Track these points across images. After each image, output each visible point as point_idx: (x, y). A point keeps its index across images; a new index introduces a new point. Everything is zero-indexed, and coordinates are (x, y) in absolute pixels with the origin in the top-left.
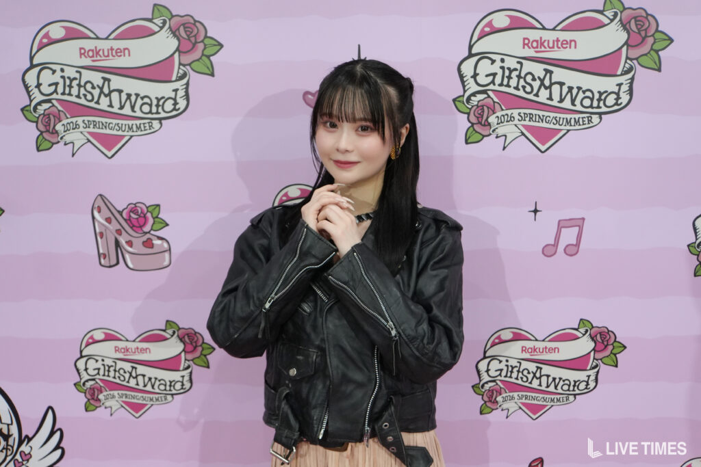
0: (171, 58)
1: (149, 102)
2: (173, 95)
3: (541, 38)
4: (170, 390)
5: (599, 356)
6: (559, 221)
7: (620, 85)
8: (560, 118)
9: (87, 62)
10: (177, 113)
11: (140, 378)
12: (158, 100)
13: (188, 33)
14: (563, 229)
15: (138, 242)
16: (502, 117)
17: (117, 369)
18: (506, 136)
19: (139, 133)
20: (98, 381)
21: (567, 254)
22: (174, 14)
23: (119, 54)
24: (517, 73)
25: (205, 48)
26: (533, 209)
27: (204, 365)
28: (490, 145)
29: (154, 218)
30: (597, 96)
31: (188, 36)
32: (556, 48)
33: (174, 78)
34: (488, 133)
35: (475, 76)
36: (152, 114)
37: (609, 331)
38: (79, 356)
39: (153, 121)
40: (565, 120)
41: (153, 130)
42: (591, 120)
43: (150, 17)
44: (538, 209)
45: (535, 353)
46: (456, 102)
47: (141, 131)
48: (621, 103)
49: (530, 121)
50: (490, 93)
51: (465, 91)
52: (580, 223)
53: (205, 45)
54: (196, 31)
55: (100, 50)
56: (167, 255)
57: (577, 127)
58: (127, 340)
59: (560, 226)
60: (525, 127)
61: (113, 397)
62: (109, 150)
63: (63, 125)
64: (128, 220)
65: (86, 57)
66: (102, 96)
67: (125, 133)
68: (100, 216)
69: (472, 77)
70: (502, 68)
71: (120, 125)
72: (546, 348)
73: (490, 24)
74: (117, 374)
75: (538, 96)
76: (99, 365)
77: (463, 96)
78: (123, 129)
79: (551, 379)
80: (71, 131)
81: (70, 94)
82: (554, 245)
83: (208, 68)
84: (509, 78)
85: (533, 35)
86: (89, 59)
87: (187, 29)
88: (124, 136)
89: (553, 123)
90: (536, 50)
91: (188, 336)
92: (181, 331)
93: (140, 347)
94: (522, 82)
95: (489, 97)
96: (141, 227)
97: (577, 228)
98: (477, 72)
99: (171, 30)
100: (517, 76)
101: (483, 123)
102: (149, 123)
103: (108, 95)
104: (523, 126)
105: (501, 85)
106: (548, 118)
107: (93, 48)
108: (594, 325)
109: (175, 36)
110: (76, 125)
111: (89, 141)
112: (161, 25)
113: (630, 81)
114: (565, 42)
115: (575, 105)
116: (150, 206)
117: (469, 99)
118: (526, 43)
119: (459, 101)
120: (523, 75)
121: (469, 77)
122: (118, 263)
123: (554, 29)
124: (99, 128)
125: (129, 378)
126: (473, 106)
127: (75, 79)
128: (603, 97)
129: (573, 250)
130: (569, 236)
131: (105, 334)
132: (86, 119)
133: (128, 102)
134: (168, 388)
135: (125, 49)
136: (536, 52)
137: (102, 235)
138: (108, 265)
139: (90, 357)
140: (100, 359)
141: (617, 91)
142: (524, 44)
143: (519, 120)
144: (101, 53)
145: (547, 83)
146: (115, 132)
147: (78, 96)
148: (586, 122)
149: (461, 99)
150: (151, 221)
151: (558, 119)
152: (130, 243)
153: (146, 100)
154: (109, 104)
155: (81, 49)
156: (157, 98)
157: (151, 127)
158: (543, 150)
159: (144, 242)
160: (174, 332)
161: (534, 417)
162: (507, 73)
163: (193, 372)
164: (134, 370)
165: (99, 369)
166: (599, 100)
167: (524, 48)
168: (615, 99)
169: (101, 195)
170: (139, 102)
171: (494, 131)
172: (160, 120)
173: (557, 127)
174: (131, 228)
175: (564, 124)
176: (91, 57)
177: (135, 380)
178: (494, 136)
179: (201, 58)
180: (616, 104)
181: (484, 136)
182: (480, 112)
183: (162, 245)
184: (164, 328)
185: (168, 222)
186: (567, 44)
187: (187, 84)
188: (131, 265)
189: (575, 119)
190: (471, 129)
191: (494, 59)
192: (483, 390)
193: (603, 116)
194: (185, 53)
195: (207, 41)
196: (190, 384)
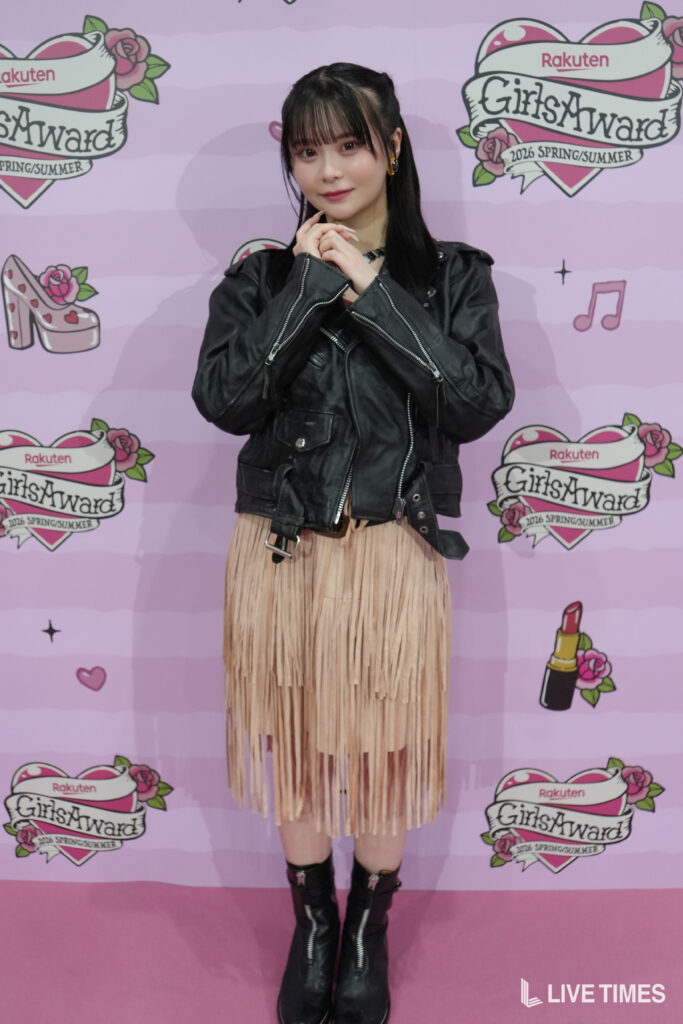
0: (105, 82)
1: (77, 137)
2: (106, 128)
3: (564, 54)
4: (96, 513)
5: (650, 462)
6: (594, 285)
7: (664, 111)
8: (591, 153)
9: (2, 87)
10: (111, 150)
11: (57, 497)
12: (89, 134)
13: (127, 51)
14: (599, 295)
15: (59, 316)
16: (519, 152)
17: (28, 485)
18: (524, 176)
19: (64, 176)
20: (2, 501)
21: (605, 328)
22: (110, 27)
23: (41, 78)
24: (535, 97)
25: (148, 69)
26: (560, 269)
27: (140, 477)
28: (504, 188)
29: (79, 285)
30: (636, 125)
31: (127, 54)
32: (583, 66)
33: (108, 107)
34: (502, 173)
35: (483, 101)
36: (81, 151)
37: (661, 429)
39: (81, 161)
40: (597, 156)
41: (81, 172)
42: (629, 156)
43: (81, 31)
44: (567, 269)
45: (569, 459)
46: (461, 134)
47: (66, 173)
48: (667, 134)
49: (553, 157)
50: (503, 122)
51: (471, 120)
52: (620, 286)
53: (148, 65)
54: (136, 48)
55: (17, 73)
56: (95, 332)
57: (613, 165)
58: (42, 446)
59: (596, 291)
60: (548, 164)
61: (22, 522)
62: (26, 198)
64: (47, 288)
66: (19, 130)
67: (46, 176)
68: (12, 283)
69: (480, 102)
70: (517, 91)
71: (40, 167)
72: (582, 452)
73: (500, 37)
74: (28, 492)
75: (563, 126)
76: (5, 479)
77: (469, 126)
78: (44, 171)
79: (589, 494)
82: (588, 316)
83: (151, 93)
84: (526, 103)
85: (554, 49)
86: (4, 85)
87: (125, 46)
88: (45, 180)
89: (583, 160)
90: (559, 68)
91: (120, 440)
92: (111, 433)
93: (58, 454)
94: (542, 108)
95: (501, 126)
96: (63, 296)
97: (617, 294)
98: (486, 96)
99: (106, 47)
100: (536, 101)
101: (495, 159)
102: (76, 163)
103: (26, 129)
104: (547, 164)
105: (516, 112)
106: (576, 154)
107: (9, 70)
108: (643, 421)
109: (111, 54)
112: (94, 41)
113: (676, 106)
114: (594, 59)
115: (609, 137)
116: (75, 269)
117: (476, 130)
118: (546, 60)
120: (543, 99)
121: (476, 102)
122: (32, 343)
123: (580, 43)
124: (14, 170)
125: (43, 497)
126: (481, 139)
128: (644, 127)
129: (612, 322)
130: (607, 304)
131: (12, 437)
133: (51, 136)
134: (93, 509)
135: (48, 71)
136: (559, 71)
137: (13, 307)
138: (20, 346)
140: (5, 471)
141: (661, 119)
142: (544, 61)
143: (539, 156)
144: (19, 76)
145: (573, 109)
146: (33, 176)
148: (624, 158)
149: (466, 130)
150: (76, 288)
151: (588, 154)
152: (48, 318)
153: (74, 134)
154: (26, 140)
156: (86, 132)
157: (78, 168)
158: (571, 194)
159: (66, 316)
160: (102, 435)
161: (569, 546)
162: (523, 97)
163: (126, 486)
164: (49, 486)
165: (4, 486)
166: (639, 130)
167: (543, 65)
168: (659, 129)
169: (13, 256)
170: (65, 137)
171: (508, 170)
172: (91, 159)
173: (588, 164)
174: (51, 297)
175: (596, 160)
176: (5, 82)
177: (50, 499)
178: (508, 176)
179: (142, 82)
180: (661, 135)
181: (496, 176)
182: (490, 146)
183: (89, 319)
184: (89, 429)
185: (97, 289)
186: (597, 60)
187: (125, 114)
188: (48, 346)
189: (610, 154)
190: (480, 167)
191: (507, 79)
192: (502, 510)
193: (645, 151)
194: (123, 75)
195: (151, 60)
196: (120, 504)
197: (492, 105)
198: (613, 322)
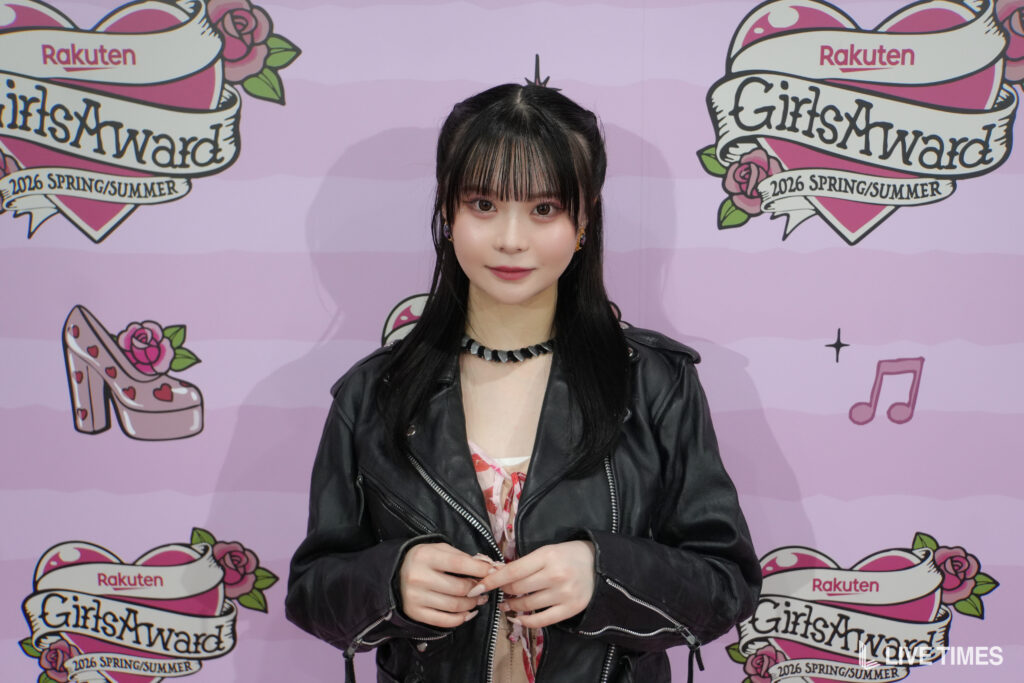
0: (209, 70)
1: (169, 146)
2: (211, 135)
3: (852, 46)
4: (197, 652)
5: (949, 597)
6: (880, 363)
7: (989, 128)
8: (883, 185)
9: (57, 71)
10: (218, 167)
11: (143, 631)
12: (185, 142)
13: (240, 27)
14: (885, 377)
15: (145, 391)
16: (783, 183)
17: (101, 615)
18: (788, 216)
19: (151, 199)
20: (64, 635)
21: (893, 420)
23: (115, 60)
24: (809, 107)
25: (269, 55)
26: (834, 341)
27: (259, 607)
28: (760, 232)
29: (174, 349)
30: (948, 147)
31: (239, 32)
32: (878, 65)
33: (213, 106)
34: (758, 211)
35: (736, 111)
36: (175, 166)
37: (967, 554)
38: (31, 591)
39: (176, 180)
40: (891, 189)
41: (174, 196)
42: (937, 190)
44: (842, 341)
45: (837, 591)
46: (704, 157)
47: (155, 196)
48: (991, 160)
49: (830, 190)
50: (762, 141)
51: (718, 138)
52: (916, 366)
53: (269, 49)
54: (253, 24)
55: (80, 51)
56: (196, 413)
57: (913, 201)
58: (121, 563)
59: (882, 371)
60: (822, 199)
61: (93, 664)
62: (97, 228)
63: (12, 181)
64: (128, 352)
65: (55, 62)
66: (85, 132)
67: (125, 200)
68: (80, 345)
69: (731, 114)
70: (784, 98)
71: (116, 185)
72: (856, 582)
73: (764, 22)
74: (101, 623)
75: (845, 147)
76: (68, 607)
77: (716, 146)
78: (122, 192)
79: (864, 637)
80: (27, 192)
81: (25, 127)
82: (869, 405)
83: (274, 89)
84: (796, 115)
85: (838, 40)
86: (60, 67)
87: (237, 21)
88: (124, 204)
89: (871, 194)
90: (844, 67)
91: (231, 556)
92: (218, 548)
93: (144, 575)
94: (818, 123)
95: (760, 147)
96: (151, 364)
97: (910, 376)
98: (740, 105)
99: (209, 21)
100: (809, 112)
101: (749, 193)
102: (168, 182)
103: (96, 131)
104: (818, 198)
105: (781, 127)
106: (862, 186)
107: (68, 47)
108: (941, 544)
109: (216, 30)
110: (36, 182)
111: (59, 211)
112: (191, 11)
113: (1007, 121)
114: (894, 54)
115: (910, 164)
116: (167, 328)
117: (725, 152)
118: (827, 55)
119: (709, 155)
120: (819, 110)
121: (725, 113)
122: (108, 426)
123: (875, 31)
124: (78, 189)
125: (123, 630)
126: (731, 164)
127: (35, 100)
128: (959, 149)
129: (902, 413)
130: (896, 389)
131: (81, 551)
132: (55, 171)
133: (132, 143)
134: (192, 648)
135: (125, 52)
136: (844, 70)
137: (80, 376)
138: (91, 430)
139: (51, 593)
140: (69, 596)
141: (984, 139)
142: (823, 57)
143: (811, 187)
144: (82, 56)
145: (861, 124)
146: (107, 197)
147: (40, 132)
148: (929, 192)
149: (711, 151)
150: (169, 354)
151: (879, 187)
152: (131, 392)
153: (164, 142)
154: (96, 146)
155: (45, 47)
156: (182, 139)
157: (171, 189)
158: (852, 240)
159: (155, 391)
160: (206, 549)
162: (792, 106)
163: (238, 618)
164: (132, 616)
165: (67, 615)
166: (952, 154)
167: (822, 63)
168: (980, 152)
169: (80, 307)
170: (152, 145)
172: (189, 177)
173: (878, 200)
174: (134, 365)
175: (890, 195)
176: (63, 63)
177: (134, 633)
178: (767, 215)
179: (261, 72)
180: (983, 161)
181: (750, 216)
182: (743, 173)
183: (189, 394)
184: (188, 541)
185: (200, 357)
186: (898, 56)
187: (237, 116)
188: (131, 431)
189: (909, 186)
190: (729, 203)
191: (769, 82)
192: (747, 656)
193: (958, 182)
194: (233, 61)
195: (272, 42)
196: (231, 641)
197: (749, 118)
198: (904, 412)
